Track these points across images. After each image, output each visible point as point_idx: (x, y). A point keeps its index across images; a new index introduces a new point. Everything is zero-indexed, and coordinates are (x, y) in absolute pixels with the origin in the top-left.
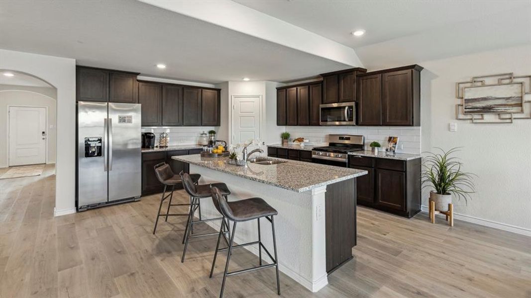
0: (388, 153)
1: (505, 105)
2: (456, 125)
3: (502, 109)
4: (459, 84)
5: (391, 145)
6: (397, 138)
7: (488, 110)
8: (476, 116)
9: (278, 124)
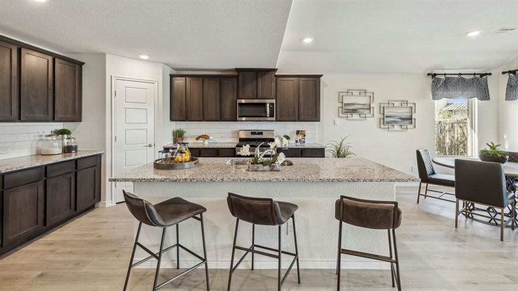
0: (297, 144)
1: (363, 109)
2: (338, 121)
3: (361, 111)
4: (339, 92)
5: (300, 137)
6: (305, 131)
7: (354, 111)
8: (349, 115)
9: (172, 119)
